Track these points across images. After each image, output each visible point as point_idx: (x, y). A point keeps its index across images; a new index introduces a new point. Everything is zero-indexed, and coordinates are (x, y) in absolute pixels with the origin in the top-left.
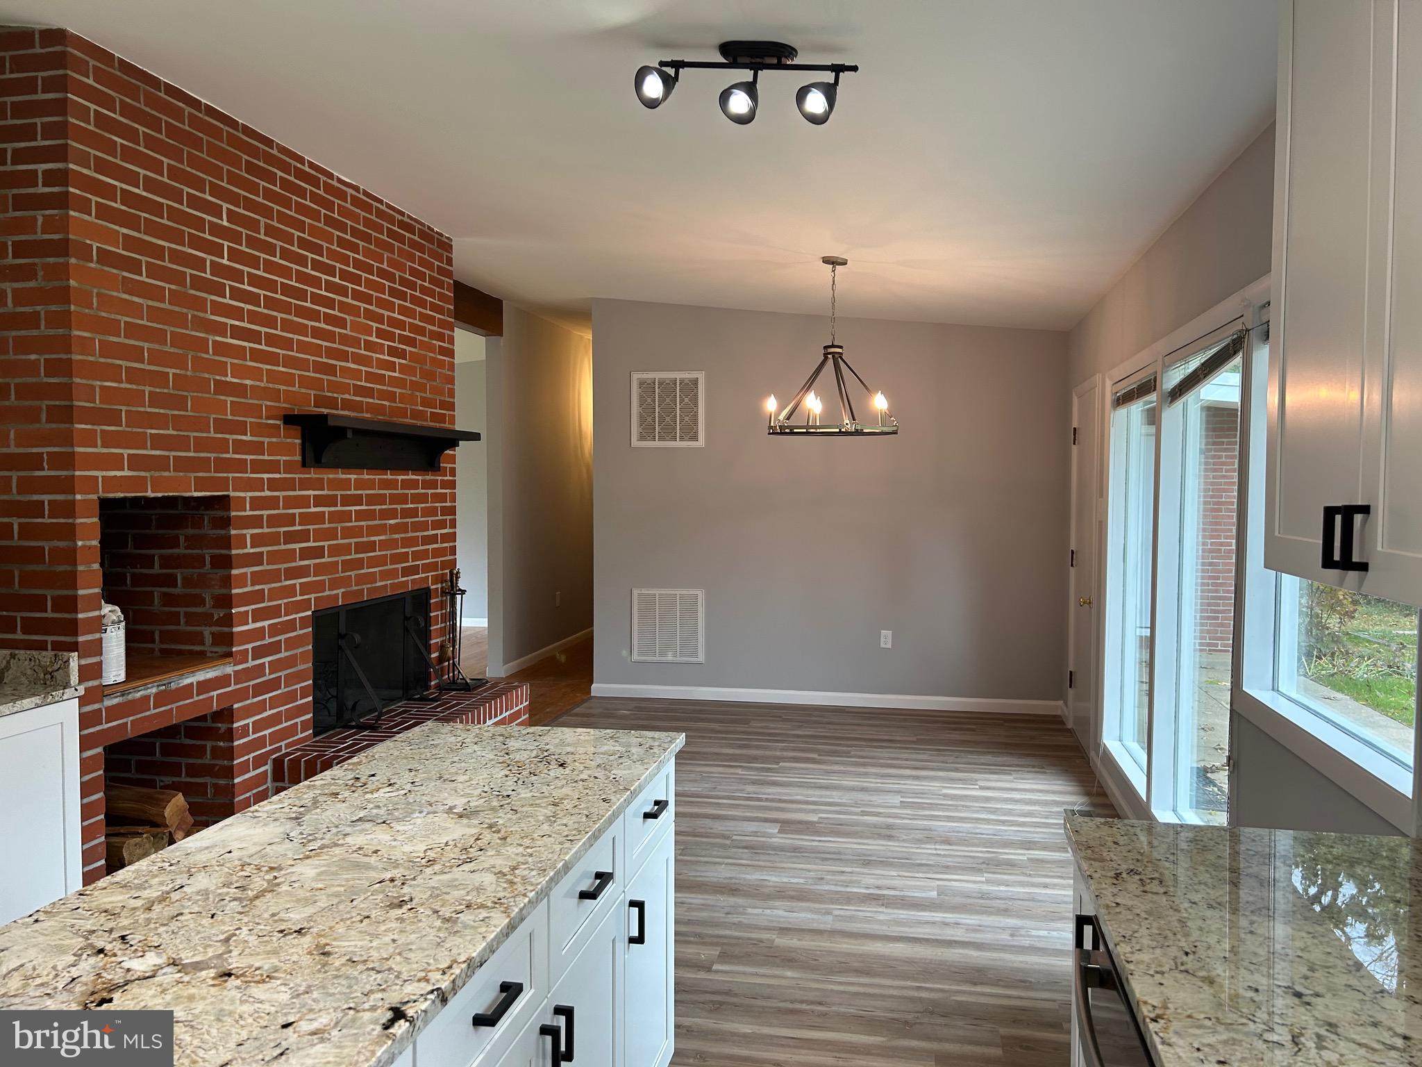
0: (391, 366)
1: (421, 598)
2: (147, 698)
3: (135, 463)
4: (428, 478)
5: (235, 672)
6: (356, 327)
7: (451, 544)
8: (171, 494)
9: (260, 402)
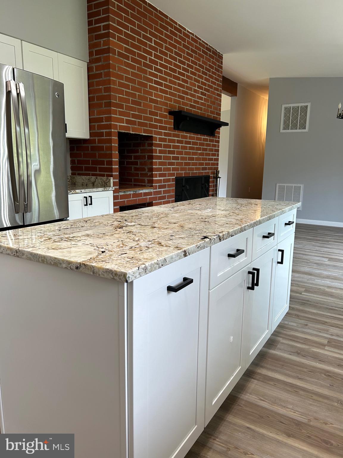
0: (201, 98)
1: (207, 178)
2: (130, 194)
3: (128, 122)
4: (211, 138)
5: (154, 191)
6: (191, 84)
7: (217, 162)
8: (137, 133)
9: (162, 106)
